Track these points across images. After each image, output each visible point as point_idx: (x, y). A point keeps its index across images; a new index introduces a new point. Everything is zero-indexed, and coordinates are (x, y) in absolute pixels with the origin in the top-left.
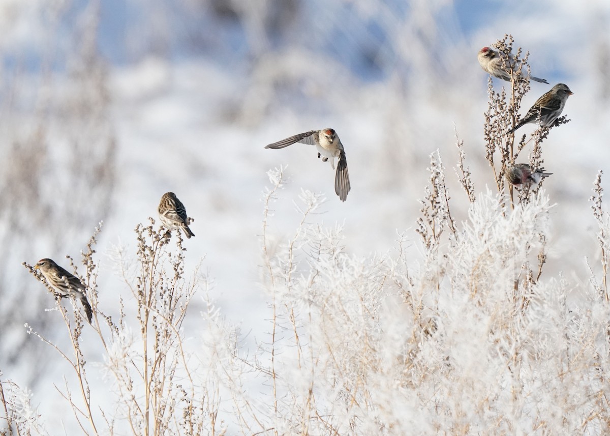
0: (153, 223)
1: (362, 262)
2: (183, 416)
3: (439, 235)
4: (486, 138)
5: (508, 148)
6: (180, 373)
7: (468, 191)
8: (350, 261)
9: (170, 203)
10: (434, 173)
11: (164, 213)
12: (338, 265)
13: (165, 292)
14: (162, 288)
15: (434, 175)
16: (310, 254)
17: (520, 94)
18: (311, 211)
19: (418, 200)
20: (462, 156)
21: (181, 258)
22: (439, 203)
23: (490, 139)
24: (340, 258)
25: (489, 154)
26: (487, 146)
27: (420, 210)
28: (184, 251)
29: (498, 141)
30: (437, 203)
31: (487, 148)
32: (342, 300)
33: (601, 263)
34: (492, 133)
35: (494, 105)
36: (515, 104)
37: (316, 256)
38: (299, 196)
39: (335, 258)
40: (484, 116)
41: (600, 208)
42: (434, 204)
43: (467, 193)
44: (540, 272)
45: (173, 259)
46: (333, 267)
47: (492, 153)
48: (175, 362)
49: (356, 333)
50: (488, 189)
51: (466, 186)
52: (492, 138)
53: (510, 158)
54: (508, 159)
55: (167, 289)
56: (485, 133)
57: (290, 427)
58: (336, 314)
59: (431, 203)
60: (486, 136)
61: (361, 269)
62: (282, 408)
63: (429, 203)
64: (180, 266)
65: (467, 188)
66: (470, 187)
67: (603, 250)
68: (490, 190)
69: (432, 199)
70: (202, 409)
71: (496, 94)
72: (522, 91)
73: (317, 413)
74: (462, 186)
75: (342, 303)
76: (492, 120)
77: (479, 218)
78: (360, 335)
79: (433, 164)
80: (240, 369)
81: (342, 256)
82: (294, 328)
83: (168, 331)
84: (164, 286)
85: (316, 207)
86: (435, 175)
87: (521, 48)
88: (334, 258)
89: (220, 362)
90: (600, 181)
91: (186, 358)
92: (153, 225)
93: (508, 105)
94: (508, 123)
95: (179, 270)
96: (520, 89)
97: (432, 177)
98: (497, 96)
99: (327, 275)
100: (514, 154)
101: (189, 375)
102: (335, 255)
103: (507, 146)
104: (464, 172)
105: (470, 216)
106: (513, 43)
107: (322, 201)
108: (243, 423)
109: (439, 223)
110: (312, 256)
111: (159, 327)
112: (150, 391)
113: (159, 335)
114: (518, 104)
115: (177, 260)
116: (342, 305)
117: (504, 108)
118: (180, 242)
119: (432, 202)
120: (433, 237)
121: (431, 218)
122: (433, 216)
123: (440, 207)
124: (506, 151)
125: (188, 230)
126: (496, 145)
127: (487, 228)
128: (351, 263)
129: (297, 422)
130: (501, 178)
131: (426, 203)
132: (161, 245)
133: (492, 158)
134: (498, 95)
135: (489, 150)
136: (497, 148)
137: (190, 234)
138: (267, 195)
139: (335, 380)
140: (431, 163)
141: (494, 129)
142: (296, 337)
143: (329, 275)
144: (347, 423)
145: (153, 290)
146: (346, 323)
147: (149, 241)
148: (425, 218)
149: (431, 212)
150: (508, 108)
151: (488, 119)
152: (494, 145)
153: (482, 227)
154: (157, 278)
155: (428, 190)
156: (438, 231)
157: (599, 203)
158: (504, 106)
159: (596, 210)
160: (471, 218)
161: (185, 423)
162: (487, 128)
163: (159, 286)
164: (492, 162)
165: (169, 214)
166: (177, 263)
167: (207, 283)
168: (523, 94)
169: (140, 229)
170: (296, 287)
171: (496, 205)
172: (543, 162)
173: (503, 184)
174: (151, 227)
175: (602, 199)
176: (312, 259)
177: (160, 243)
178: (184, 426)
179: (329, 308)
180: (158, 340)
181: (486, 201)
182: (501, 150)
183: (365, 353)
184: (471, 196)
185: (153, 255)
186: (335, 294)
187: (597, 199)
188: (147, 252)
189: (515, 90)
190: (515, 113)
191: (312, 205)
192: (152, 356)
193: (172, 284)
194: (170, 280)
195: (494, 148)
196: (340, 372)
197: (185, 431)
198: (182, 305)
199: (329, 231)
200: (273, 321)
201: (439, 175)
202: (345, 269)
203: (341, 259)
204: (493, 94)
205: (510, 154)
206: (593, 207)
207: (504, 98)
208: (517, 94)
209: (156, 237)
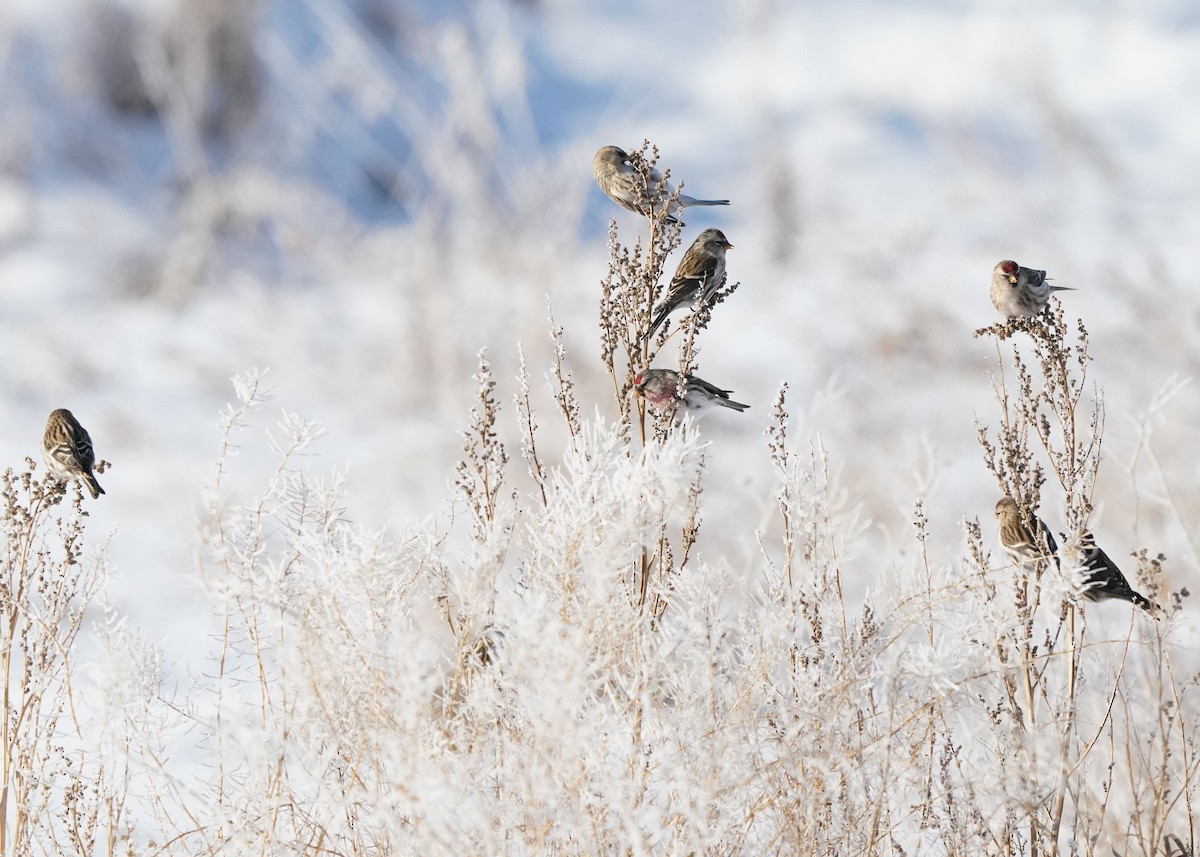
0: (33, 468)
1: (375, 537)
2: (64, 801)
3: (495, 491)
4: (602, 325)
5: (638, 343)
6: (65, 724)
7: (568, 416)
8: (353, 537)
9: (65, 430)
10: (485, 384)
11: (52, 451)
12: (334, 542)
13: (46, 586)
14: (42, 579)
15: (485, 387)
16: (286, 523)
17: (664, 250)
18: (297, 449)
19: (458, 432)
20: (560, 354)
21: (79, 528)
22: (494, 435)
23: (609, 326)
24: (336, 530)
25: (607, 352)
26: (603, 338)
27: (462, 448)
28: (84, 517)
29: (623, 331)
30: (490, 435)
31: (603, 342)
32: (340, 602)
33: (783, 541)
34: (614, 315)
35: (617, 268)
36: (654, 267)
37: (296, 525)
38: (278, 422)
39: (329, 530)
40: (601, 285)
41: (782, 446)
42: (487, 437)
43: (566, 418)
44: (686, 559)
45: (65, 530)
46: (325, 545)
47: (612, 349)
48: (56, 711)
49: (362, 659)
50: (598, 413)
51: (564, 407)
52: (613, 324)
53: (643, 360)
54: (639, 362)
55: (50, 582)
56: (600, 316)
57: (244, 822)
58: (328, 625)
59: (480, 436)
60: (603, 321)
61: (373, 550)
62: (232, 790)
63: (477, 436)
64: (76, 542)
65: (567, 409)
66: (572, 408)
67: (786, 517)
68: (601, 415)
69: (482, 428)
70: (97, 792)
71: (622, 248)
72: (666, 246)
73: (291, 798)
74: (558, 406)
75: (339, 607)
76: (614, 294)
77: (581, 462)
78: (368, 665)
79: (484, 368)
80: (159, 722)
81: (339, 526)
82: (256, 651)
83: (46, 657)
84: (46, 576)
85: (305, 444)
86: (487, 387)
87: (669, 170)
88: (326, 530)
89: (125, 709)
90: (782, 400)
91: (75, 701)
92: (32, 472)
93: (643, 267)
94: (640, 299)
95: (72, 550)
96: (663, 243)
97: (481, 391)
98: (624, 253)
99: (314, 559)
100: (649, 354)
101: (78, 730)
102: (328, 525)
103: (637, 339)
104: (562, 382)
105: (565, 459)
106: (657, 160)
107: (318, 433)
108: (163, 815)
109: (495, 471)
110: (289, 526)
111: (31, 648)
112: (11, 760)
113: (31, 664)
114: (660, 268)
115: (69, 532)
116: (338, 610)
117: (637, 273)
118: (79, 501)
119: (483, 433)
120: (485, 495)
121: (481, 462)
122: (484, 458)
123: (496, 442)
124: (636, 347)
125: (93, 482)
126: (619, 337)
127: (594, 480)
128: (356, 540)
129: (256, 813)
130: (625, 393)
131: (472, 437)
132: (46, 506)
133: (611, 358)
134: (625, 250)
135: (608, 346)
136: (620, 342)
137: (98, 490)
138: (229, 418)
139: (323, 742)
140: (481, 365)
141: (617, 309)
142: (258, 667)
143: (317, 557)
144: (341, 815)
145: (24, 585)
146: (344, 643)
147: (24, 499)
148: (470, 463)
149: (482, 451)
150: (643, 274)
151: (607, 291)
152: (616, 337)
153: (585, 480)
154: (33, 563)
155: (475, 413)
156: (492, 484)
157: (781, 439)
158: (638, 269)
159: (775, 450)
160: (567, 464)
161: (67, 813)
162: (605, 308)
163: (37, 575)
164: (612, 365)
165: (60, 454)
166: (71, 536)
167: (107, 572)
168: (669, 251)
169: (10, 478)
170: (260, 582)
171: (612, 440)
172: (696, 368)
173: (629, 404)
174: (29, 475)
175: (785, 431)
176: (288, 531)
177: (44, 502)
178: (65, 819)
179: (317, 617)
180: (30, 672)
181: (595, 434)
182: (627, 345)
183: (375, 696)
184: (572, 423)
185: (30, 524)
186: (327, 592)
187: (777, 432)
188: (19, 517)
189: (656, 243)
190: (654, 282)
191: (299, 439)
192: (17, 699)
193: (61, 573)
194: (56, 565)
195: (615, 343)
196: (333, 729)
197: (66, 827)
198: (73, 612)
199: (320, 483)
200: (223, 638)
201: (494, 387)
202: (346, 550)
203: (339, 532)
204: (617, 249)
205: (642, 353)
206: (770, 445)
207: (639, 256)
208: (659, 251)
209: (36, 493)
